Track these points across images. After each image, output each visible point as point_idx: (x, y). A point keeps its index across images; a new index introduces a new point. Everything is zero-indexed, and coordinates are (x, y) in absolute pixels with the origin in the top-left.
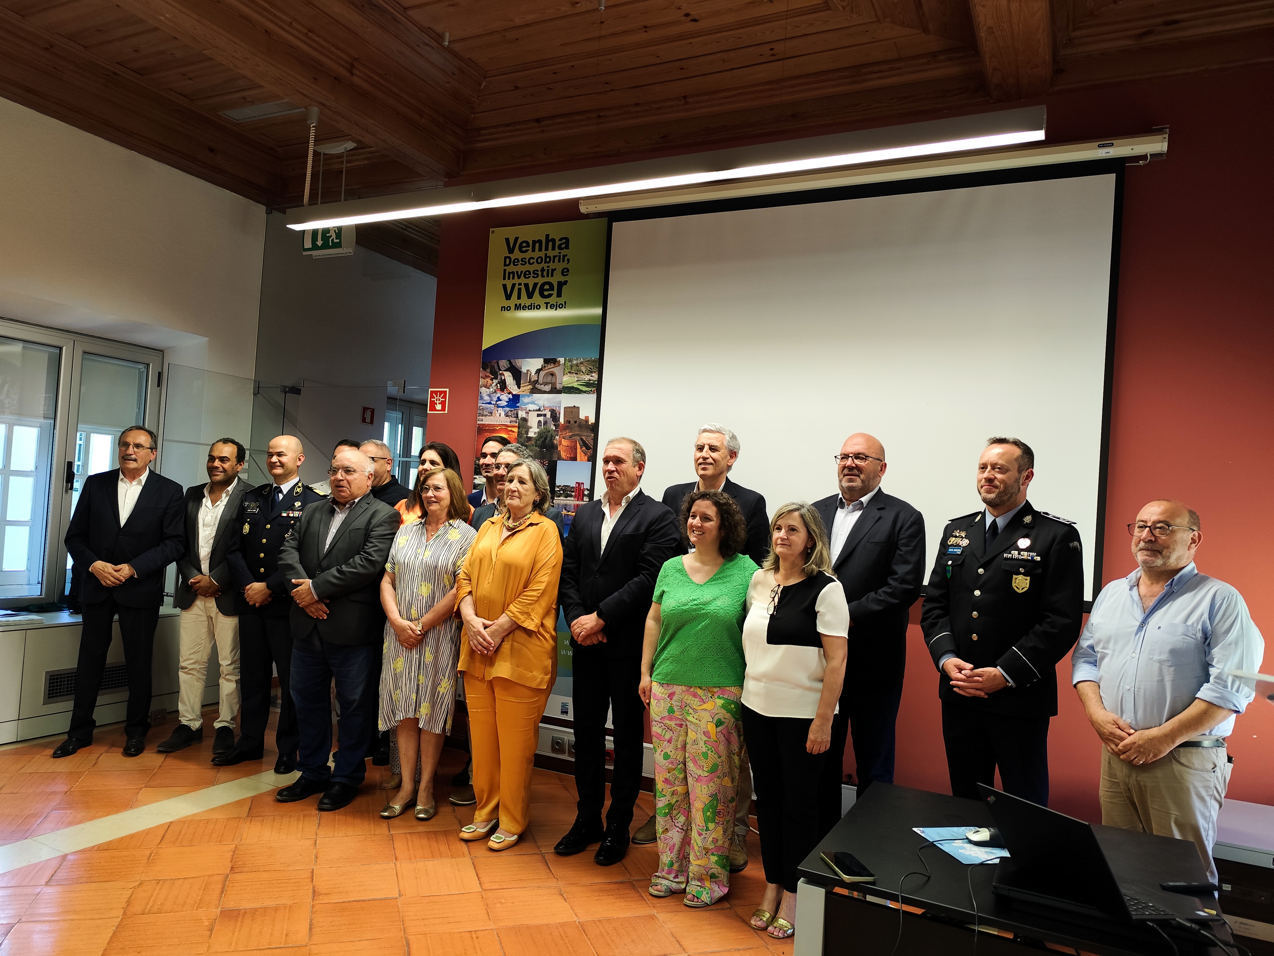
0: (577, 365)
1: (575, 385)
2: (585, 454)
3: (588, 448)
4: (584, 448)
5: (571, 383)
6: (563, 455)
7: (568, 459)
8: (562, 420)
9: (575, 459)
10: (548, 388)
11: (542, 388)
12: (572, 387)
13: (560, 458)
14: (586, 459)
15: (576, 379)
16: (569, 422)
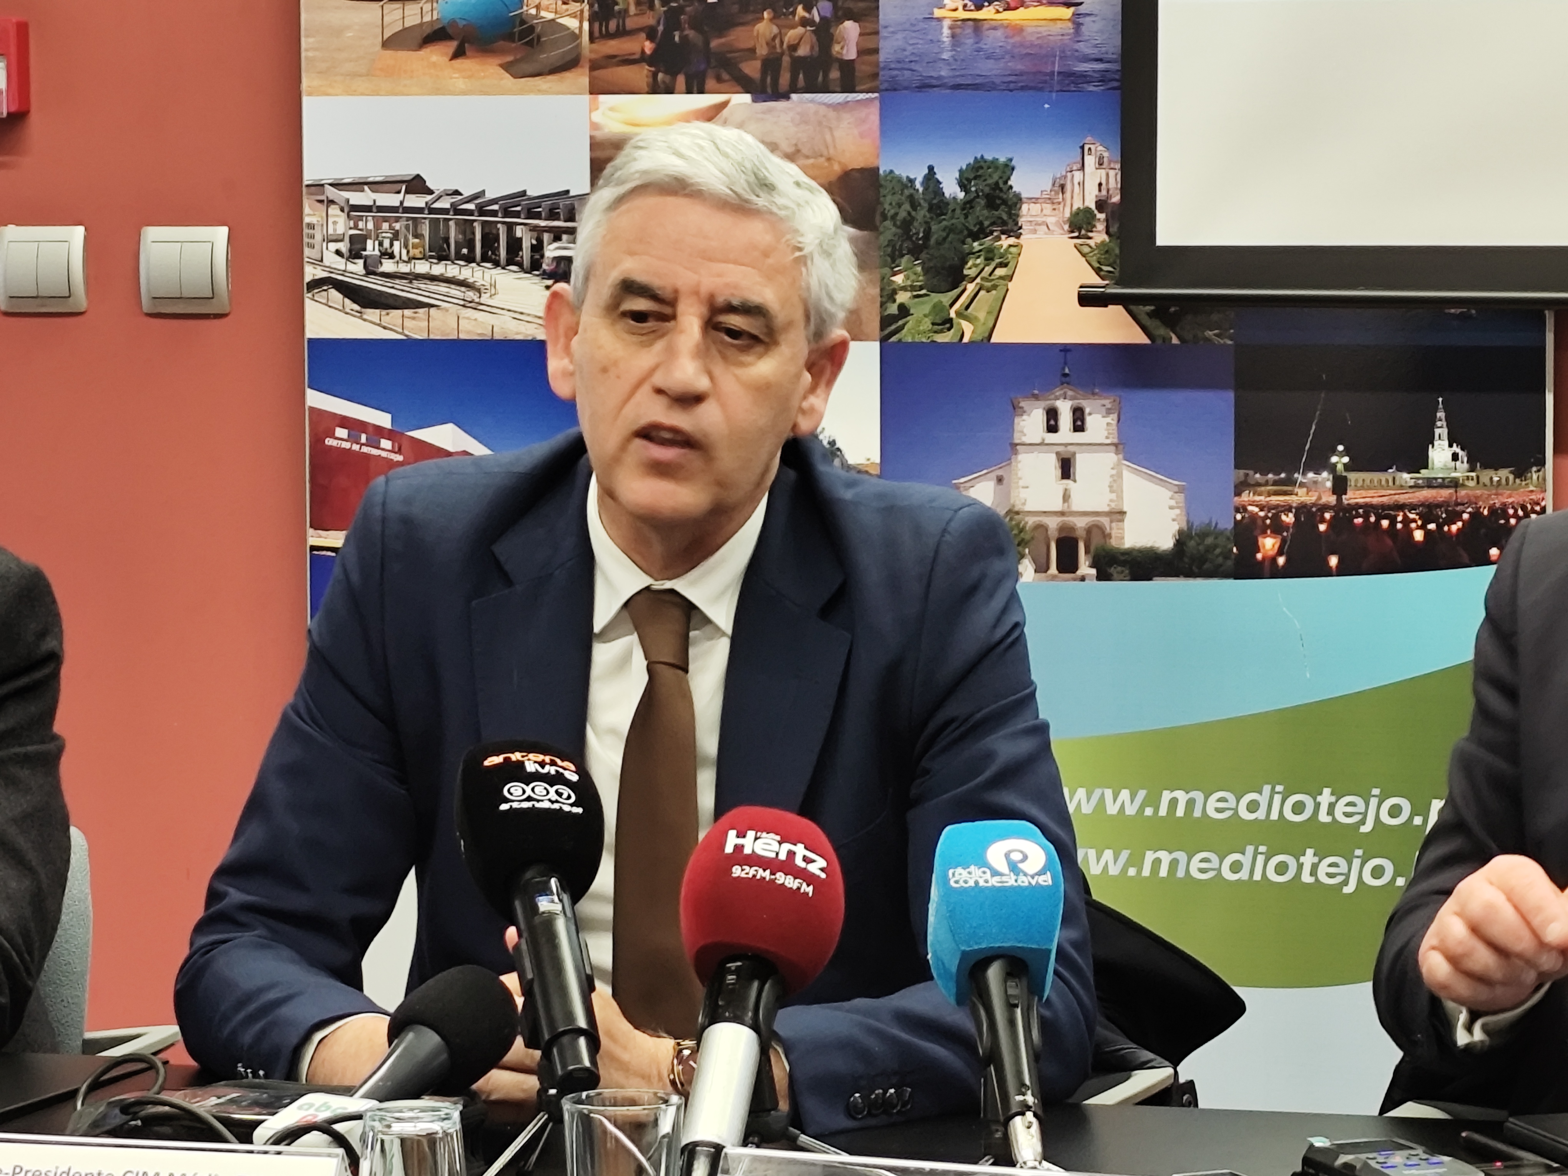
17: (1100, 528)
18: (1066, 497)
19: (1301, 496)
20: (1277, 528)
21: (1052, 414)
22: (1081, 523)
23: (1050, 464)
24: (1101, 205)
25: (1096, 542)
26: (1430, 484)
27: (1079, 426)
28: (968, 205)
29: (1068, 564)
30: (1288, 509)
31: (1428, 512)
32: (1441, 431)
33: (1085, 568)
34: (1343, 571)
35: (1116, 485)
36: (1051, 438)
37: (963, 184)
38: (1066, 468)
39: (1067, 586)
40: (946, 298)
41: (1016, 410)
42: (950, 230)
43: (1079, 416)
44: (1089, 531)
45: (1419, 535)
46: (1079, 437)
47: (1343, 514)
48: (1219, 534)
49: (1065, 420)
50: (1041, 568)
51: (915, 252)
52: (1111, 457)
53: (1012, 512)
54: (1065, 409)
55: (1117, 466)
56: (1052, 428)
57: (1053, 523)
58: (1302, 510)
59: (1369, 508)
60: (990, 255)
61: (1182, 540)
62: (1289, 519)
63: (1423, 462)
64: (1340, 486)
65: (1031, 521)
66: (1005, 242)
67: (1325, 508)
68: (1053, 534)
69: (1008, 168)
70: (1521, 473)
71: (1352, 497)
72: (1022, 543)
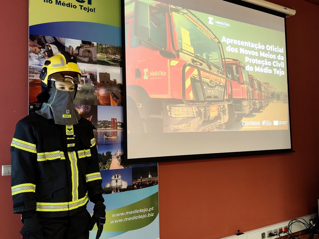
0: (106, 48)
1: (106, 60)
2: (116, 102)
3: (117, 98)
4: (115, 98)
5: (103, 58)
6: (101, 102)
7: (105, 104)
8: (98, 80)
9: (109, 104)
10: (86, 59)
11: (82, 59)
12: (104, 61)
13: (99, 104)
14: (117, 104)
15: (106, 57)
16: (104, 82)
17: (120, 187)
18: (117, 184)
19: (138, 181)
20: (136, 185)
21: (115, 176)
22: (118, 187)
23: (115, 181)
24: (120, 155)
25: (119, 189)
26: (149, 179)
27: (118, 177)
28: (107, 156)
29: (117, 191)
30: (137, 183)
31: (149, 181)
32: (150, 174)
33: (119, 191)
34: (142, 188)
35: (121, 183)
36: (115, 179)
37: (106, 154)
38: (117, 181)
39: (117, 193)
40: (105, 166)
41: (112, 176)
42: (105, 159)
43: (118, 176)
44: (119, 187)
45: (148, 184)
46: (118, 178)
47: (142, 182)
48: (131, 186)
49: (116, 177)
50: (114, 192)
51: (101, 161)
52: (121, 180)
53: (111, 187)
54: (116, 175)
55: (121, 181)
56: (115, 178)
57: (115, 187)
58: (138, 182)
59: (144, 182)
60: (109, 161)
61: (128, 187)
62: (137, 184)
63: (148, 177)
64: (141, 180)
65: (113, 187)
66: (111, 160)
67: (140, 182)
68: (115, 188)
69: (111, 152)
70: (156, 177)
71: (142, 181)
72: (112, 190)
